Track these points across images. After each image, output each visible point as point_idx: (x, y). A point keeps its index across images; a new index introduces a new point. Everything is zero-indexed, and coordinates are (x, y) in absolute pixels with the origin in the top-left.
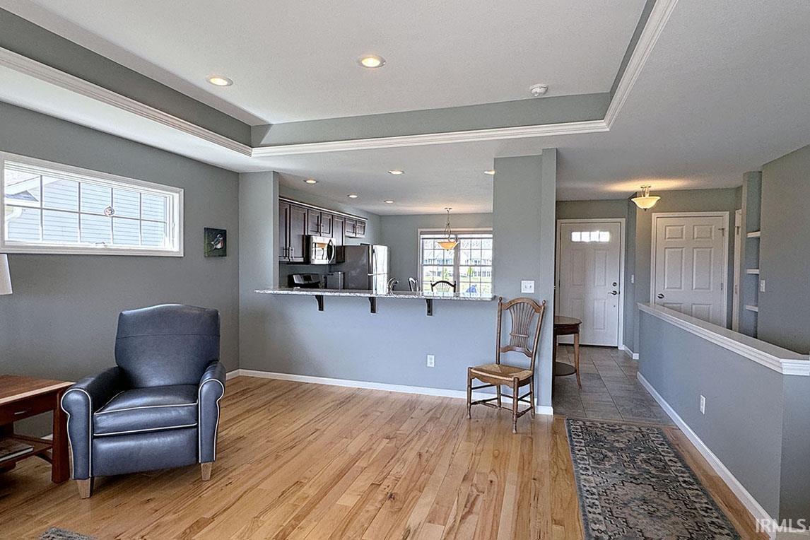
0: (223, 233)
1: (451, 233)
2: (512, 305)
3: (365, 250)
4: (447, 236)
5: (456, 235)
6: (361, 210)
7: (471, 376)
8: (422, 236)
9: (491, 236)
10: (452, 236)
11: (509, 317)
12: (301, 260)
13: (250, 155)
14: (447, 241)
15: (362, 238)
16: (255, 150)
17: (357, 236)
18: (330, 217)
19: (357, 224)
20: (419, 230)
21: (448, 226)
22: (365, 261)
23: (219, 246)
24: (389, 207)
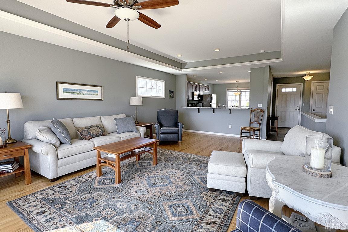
0: (173, 92)
1: (238, 90)
2: (255, 110)
3: (209, 96)
4: (237, 91)
5: (240, 90)
6: (207, 83)
7: (242, 129)
8: (228, 91)
9: (249, 90)
10: (238, 91)
11: (254, 114)
12: (191, 99)
13: (181, 71)
14: (236, 92)
15: (208, 92)
16: (183, 70)
17: (207, 91)
18: (199, 86)
19: (206, 88)
20: (227, 89)
21: (237, 87)
22: (209, 100)
23: (172, 95)
24: (217, 81)
